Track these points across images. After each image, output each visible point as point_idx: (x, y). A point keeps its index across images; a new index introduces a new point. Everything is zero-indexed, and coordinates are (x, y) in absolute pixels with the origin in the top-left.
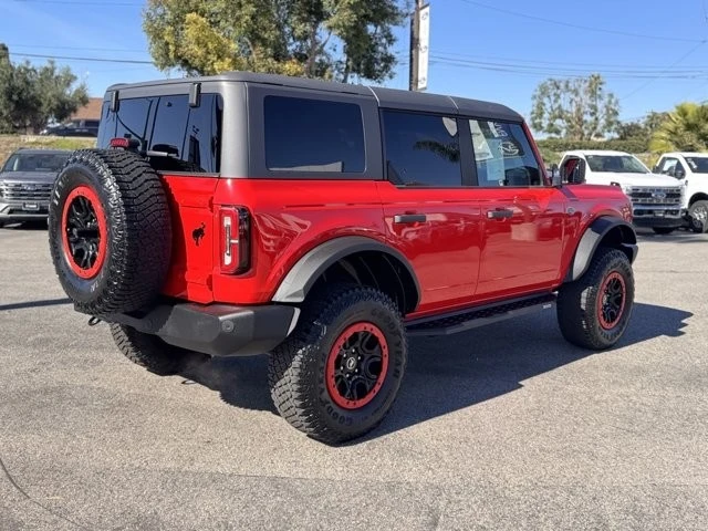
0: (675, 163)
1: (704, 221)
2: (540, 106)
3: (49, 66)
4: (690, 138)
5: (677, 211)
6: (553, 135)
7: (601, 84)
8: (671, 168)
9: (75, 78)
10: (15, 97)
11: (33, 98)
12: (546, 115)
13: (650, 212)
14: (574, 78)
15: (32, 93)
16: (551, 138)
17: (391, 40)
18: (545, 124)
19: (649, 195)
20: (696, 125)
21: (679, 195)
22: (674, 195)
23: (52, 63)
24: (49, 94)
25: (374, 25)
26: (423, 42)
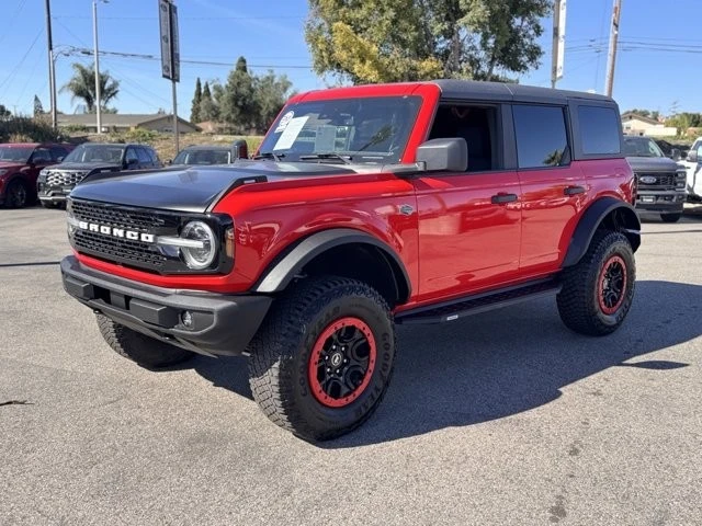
3: (268, 74)
9: (291, 84)
10: (240, 103)
11: (255, 103)
15: (254, 99)
17: (538, 31)
23: (272, 71)
24: (267, 100)
25: (520, 19)
26: (562, 32)
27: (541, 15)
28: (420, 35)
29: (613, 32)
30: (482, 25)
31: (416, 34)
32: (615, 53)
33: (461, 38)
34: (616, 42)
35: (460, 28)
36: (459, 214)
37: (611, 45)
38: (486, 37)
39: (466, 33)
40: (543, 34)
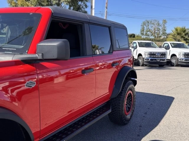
0: (167, 45)
1: (175, 63)
2: (143, 28)
4: (178, 37)
5: (164, 60)
6: (147, 37)
7: (166, 22)
8: (166, 46)
12: (145, 31)
13: (155, 60)
14: (153, 20)
16: (146, 37)
17: (86, 6)
18: (144, 33)
19: (155, 55)
20: (180, 33)
21: (165, 55)
22: (164, 54)
25: (81, 2)
26: (93, 7)
27: (87, 2)
28: (48, 4)
29: (106, 10)
30: (69, 2)
31: (47, 3)
32: (106, 16)
33: (62, 6)
34: (107, 13)
35: (62, 3)
36: (65, 76)
37: (105, 13)
38: (70, 6)
39: (64, 4)
40: (88, 7)
